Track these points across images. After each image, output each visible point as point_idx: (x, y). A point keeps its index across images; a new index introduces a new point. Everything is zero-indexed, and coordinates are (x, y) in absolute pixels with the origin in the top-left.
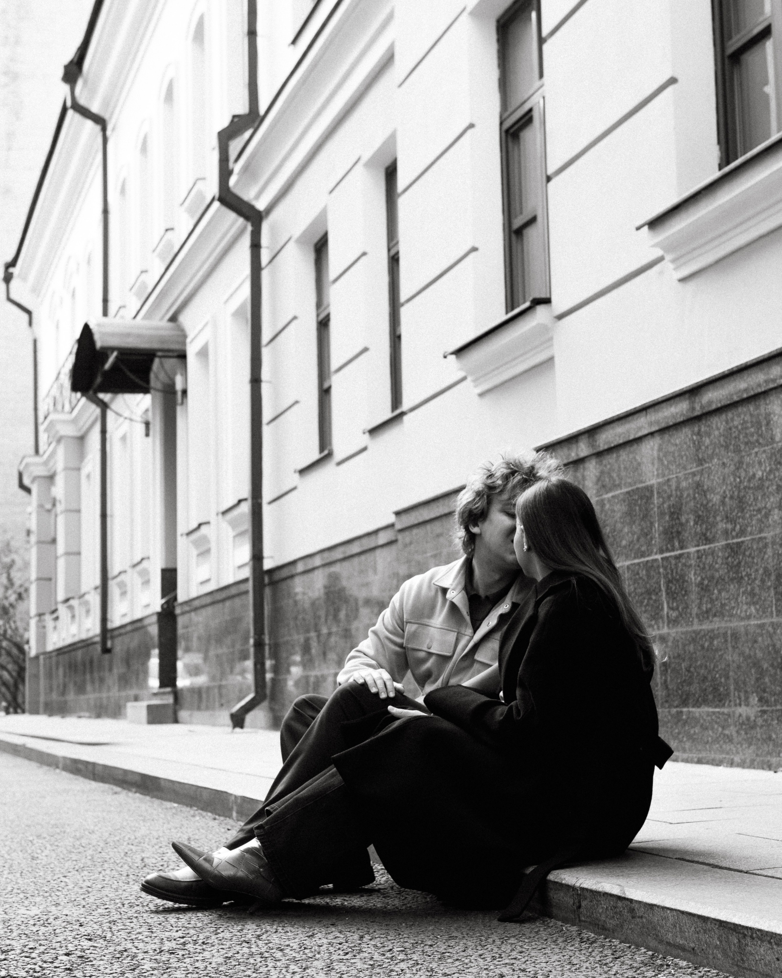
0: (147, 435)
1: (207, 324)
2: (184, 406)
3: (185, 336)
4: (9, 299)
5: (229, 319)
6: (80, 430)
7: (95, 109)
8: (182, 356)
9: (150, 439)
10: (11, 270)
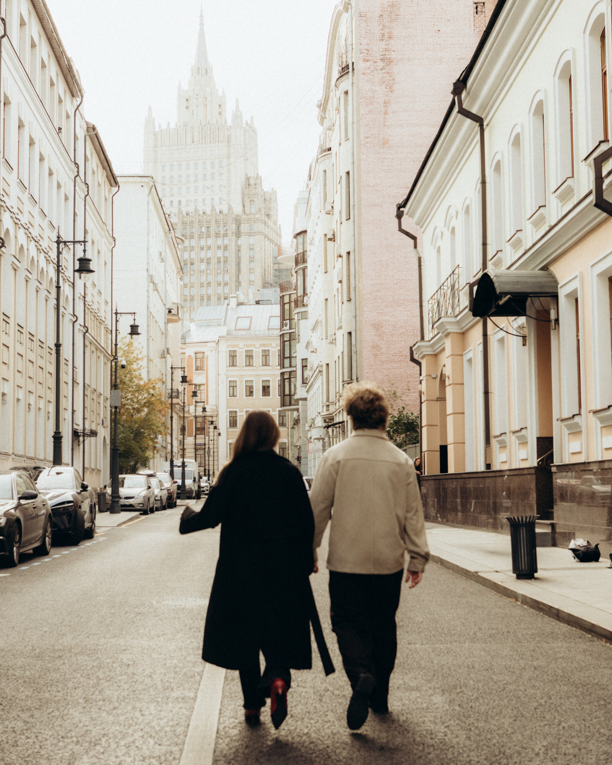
0: (524, 345)
1: (576, 277)
2: (556, 331)
3: (556, 282)
4: (401, 230)
5: (595, 278)
6: (462, 329)
7: (474, 110)
8: (555, 296)
9: (526, 347)
10: (402, 209)
